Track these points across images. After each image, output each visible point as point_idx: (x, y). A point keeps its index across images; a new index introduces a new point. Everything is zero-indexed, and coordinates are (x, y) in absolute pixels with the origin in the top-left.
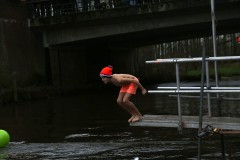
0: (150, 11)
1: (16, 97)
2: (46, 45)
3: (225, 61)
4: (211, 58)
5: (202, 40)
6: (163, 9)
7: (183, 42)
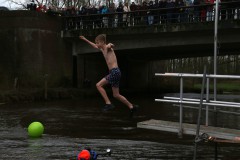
0: (165, 31)
1: (46, 95)
2: (75, 54)
4: (212, 76)
5: (209, 58)
6: (176, 29)
7: (192, 59)
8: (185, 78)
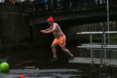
0: (78, 10)
1: (17, 47)
2: (31, 25)
3: (112, 34)
4: (107, 32)
5: (102, 23)
6: (84, 9)
7: (93, 24)
8: (92, 34)
